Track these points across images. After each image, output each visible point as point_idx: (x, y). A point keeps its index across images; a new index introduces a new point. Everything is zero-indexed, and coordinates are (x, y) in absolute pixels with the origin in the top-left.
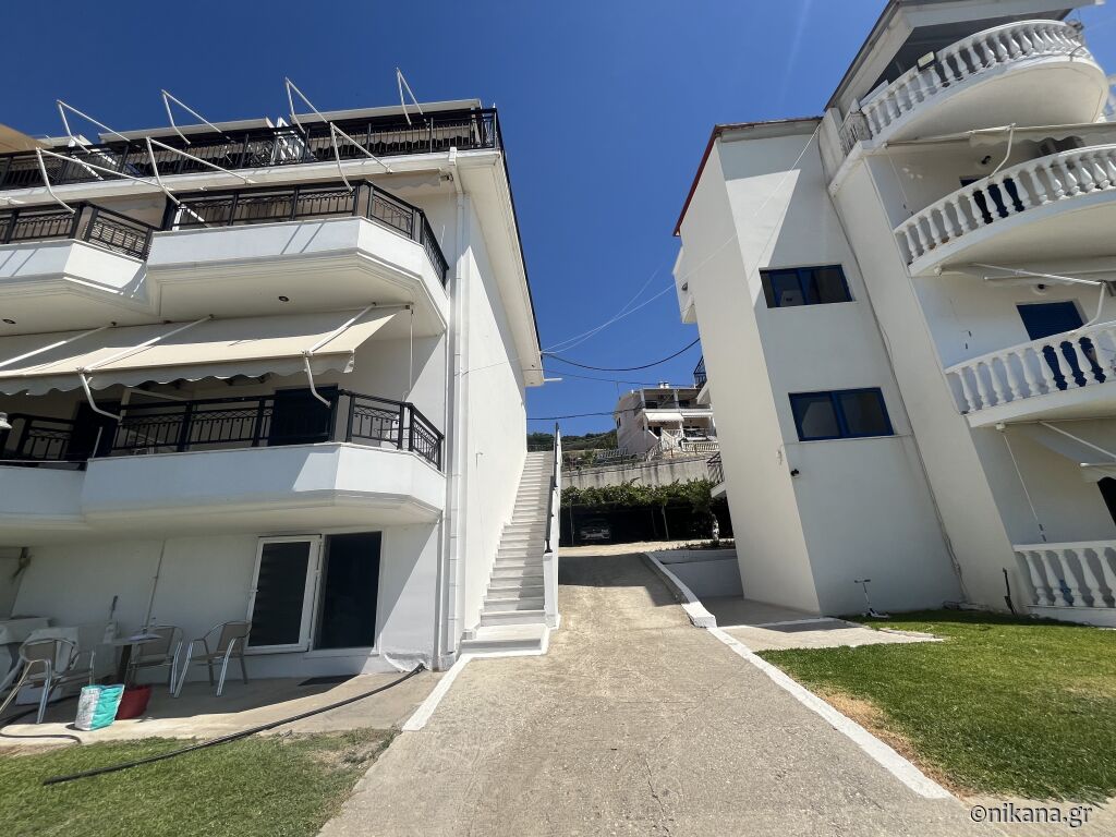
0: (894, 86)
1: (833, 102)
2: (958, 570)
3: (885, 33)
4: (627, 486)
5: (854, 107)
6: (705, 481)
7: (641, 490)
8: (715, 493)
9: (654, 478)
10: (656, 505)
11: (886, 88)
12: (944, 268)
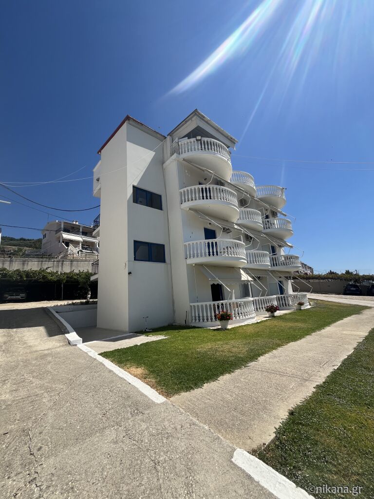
0: (189, 141)
1: (170, 134)
2: (174, 311)
3: (190, 121)
4: (43, 271)
5: (176, 140)
6: (88, 272)
7: (52, 274)
8: (92, 278)
9: (60, 268)
10: (59, 282)
11: (186, 140)
12: (190, 209)
